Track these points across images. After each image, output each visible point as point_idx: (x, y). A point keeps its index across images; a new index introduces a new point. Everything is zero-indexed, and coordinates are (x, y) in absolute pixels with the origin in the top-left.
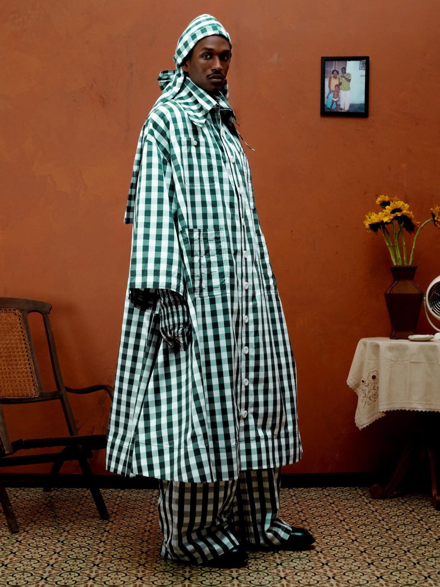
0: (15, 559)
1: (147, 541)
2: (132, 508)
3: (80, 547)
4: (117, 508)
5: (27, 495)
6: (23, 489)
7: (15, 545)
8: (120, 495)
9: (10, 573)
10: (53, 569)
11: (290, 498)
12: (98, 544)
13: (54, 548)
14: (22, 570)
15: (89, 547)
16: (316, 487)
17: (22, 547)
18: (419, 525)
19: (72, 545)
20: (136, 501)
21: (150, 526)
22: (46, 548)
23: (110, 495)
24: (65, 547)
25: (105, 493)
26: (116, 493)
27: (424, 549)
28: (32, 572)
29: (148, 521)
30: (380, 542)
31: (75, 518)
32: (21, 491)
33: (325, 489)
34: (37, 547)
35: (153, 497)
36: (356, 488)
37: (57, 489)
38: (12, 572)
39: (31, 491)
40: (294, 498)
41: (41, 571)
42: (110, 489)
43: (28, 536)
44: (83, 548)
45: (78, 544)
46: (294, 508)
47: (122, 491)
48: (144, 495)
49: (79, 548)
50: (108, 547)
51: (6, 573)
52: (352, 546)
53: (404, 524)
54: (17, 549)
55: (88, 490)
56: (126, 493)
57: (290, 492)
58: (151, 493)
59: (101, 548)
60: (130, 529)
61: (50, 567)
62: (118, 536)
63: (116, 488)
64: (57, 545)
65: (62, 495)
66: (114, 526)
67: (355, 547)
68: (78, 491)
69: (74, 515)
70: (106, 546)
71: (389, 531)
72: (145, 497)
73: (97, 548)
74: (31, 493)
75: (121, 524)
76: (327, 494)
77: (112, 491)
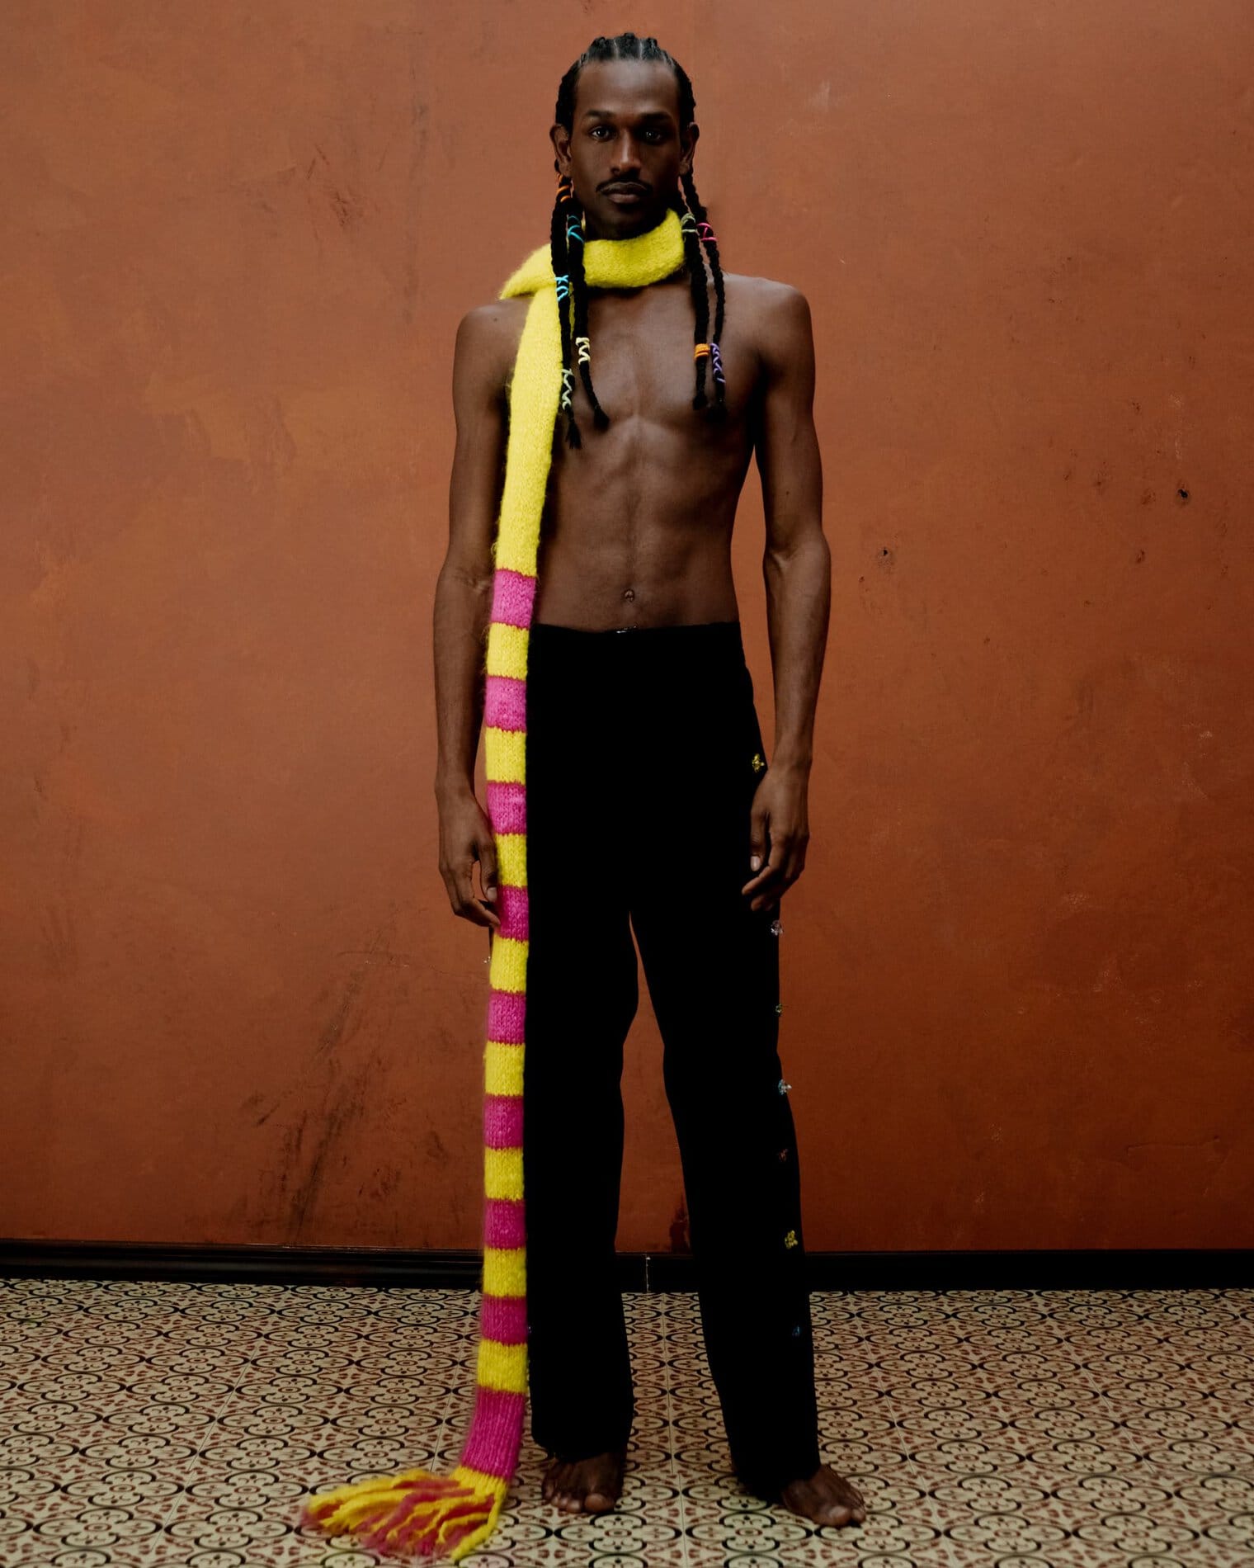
0: (66, 1506)
1: (441, 1455)
2: (405, 1350)
3: (253, 1471)
4: (364, 1349)
5: (116, 1305)
6: (106, 1287)
7: (68, 1464)
8: (375, 1307)
9: (47, 1553)
10: (169, 1541)
11: (848, 1321)
12: (302, 1462)
13: (178, 1473)
14: (83, 1544)
15: (277, 1473)
16: (920, 1288)
17: (88, 1469)
18: (1205, 1409)
19: (229, 1464)
20: (417, 1325)
21: (453, 1406)
22: (155, 1472)
23: (347, 1307)
24: (210, 1472)
25: (333, 1299)
26: (365, 1302)
27: (1221, 1489)
28: (109, 1550)
29: (448, 1391)
30: (1096, 1464)
31: (243, 1380)
32: (99, 1291)
33: (945, 1294)
34: (131, 1470)
35: (466, 1313)
36: (1031, 1295)
37: (200, 1288)
38: (52, 1549)
39: (126, 1293)
40: (857, 1321)
41: (135, 1546)
42: (349, 1290)
43: (108, 1433)
44: (259, 1475)
45: (246, 1460)
46: (858, 1354)
47: (382, 1295)
48: (442, 1308)
49: (248, 1476)
50: (332, 1472)
51: (36, 1552)
52: (1017, 1474)
53: (1163, 1408)
54: (72, 1475)
55: (286, 1289)
56: (391, 1301)
57: (848, 1304)
58: (460, 1302)
59: (310, 1473)
60: (397, 1416)
61: (162, 1533)
62: (362, 1437)
63: (364, 1284)
64: (187, 1465)
65: (212, 1306)
66: (353, 1405)
67: (1027, 1478)
68: (258, 1294)
69: (241, 1370)
70: (326, 1469)
71: (1122, 1428)
72: (442, 1314)
73: (300, 1474)
74: (126, 1297)
75: (373, 1399)
76: (949, 1310)
77: (353, 1295)
